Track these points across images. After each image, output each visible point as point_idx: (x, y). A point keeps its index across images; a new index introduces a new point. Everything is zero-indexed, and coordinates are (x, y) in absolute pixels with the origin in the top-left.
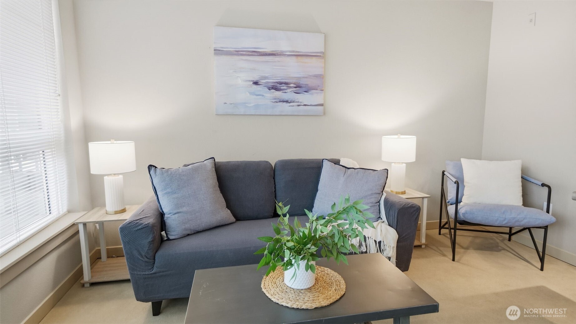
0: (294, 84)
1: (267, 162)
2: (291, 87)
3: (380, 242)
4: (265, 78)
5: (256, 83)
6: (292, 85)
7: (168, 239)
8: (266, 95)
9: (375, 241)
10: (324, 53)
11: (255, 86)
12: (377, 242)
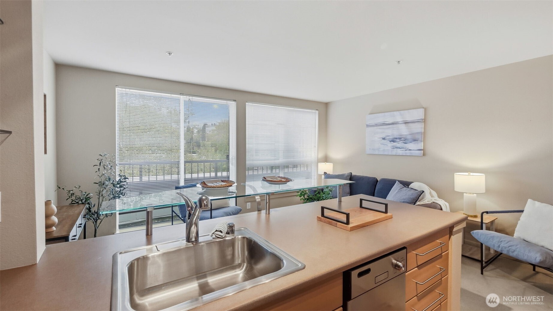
2: (402, 140)
4: (388, 136)
5: (384, 139)
6: (402, 139)
10: (424, 119)
11: (383, 140)
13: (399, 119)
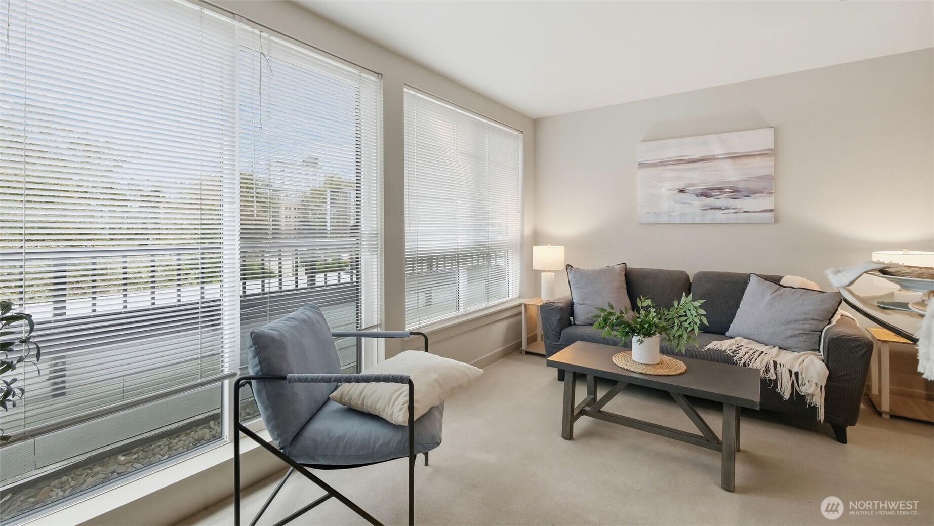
0: (730, 189)
1: (683, 272)
2: (725, 193)
3: (797, 374)
4: (693, 185)
5: (682, 191)
6: (727, 190)
7: (575, 324)
8: (695, 202)
9: (790, 371)
10: (772, 150)
11: (681, 195)
12: (793, 373)
13: (717, 149)
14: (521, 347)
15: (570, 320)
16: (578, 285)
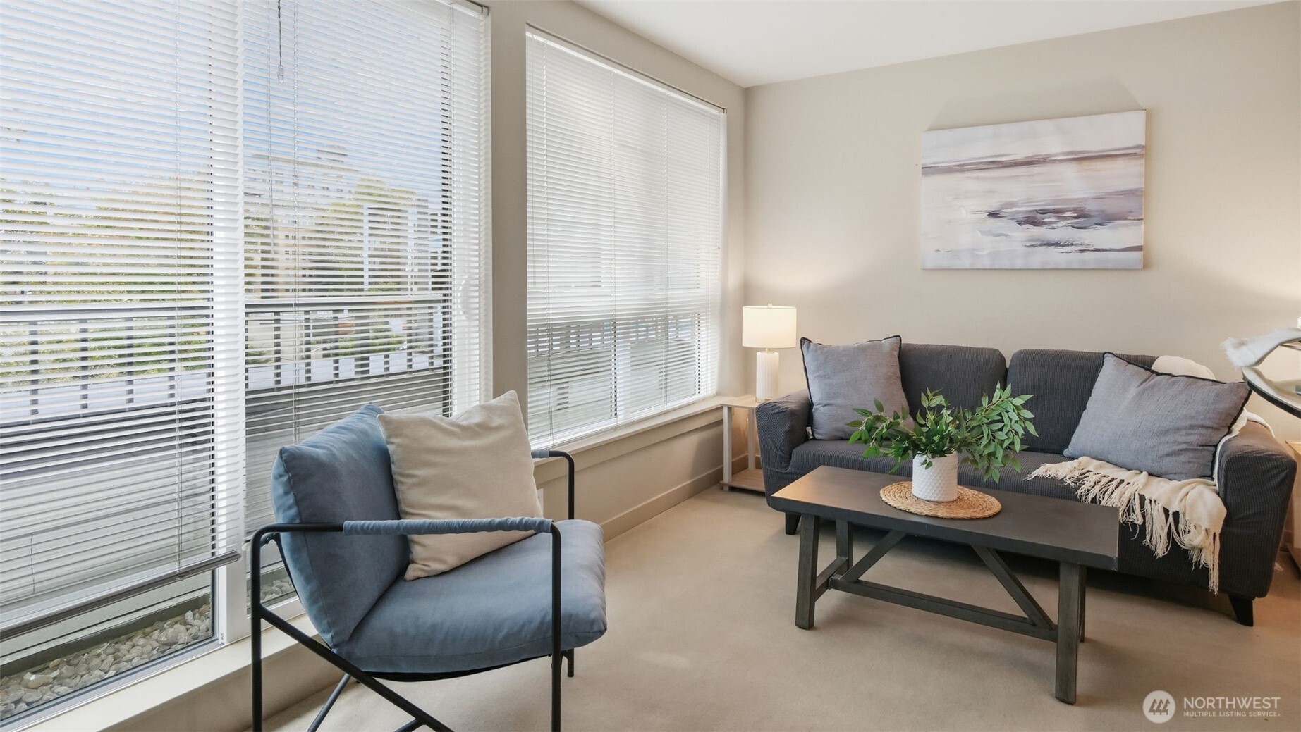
0: (1074, 211)
1: (995, 351)
2: (1066, 218)
3: (1176, 515)
4: (1012, 205)
5: (994, 215)
7: (814, 439)
8: (1014, 234)
9: (1166, 511)
10: (1143, 147)
11: (992, 220)
12: (1171, 513)
13: (1054, 146)
14: (722, 479)
15: (807, 434)
16: (821, 373)
